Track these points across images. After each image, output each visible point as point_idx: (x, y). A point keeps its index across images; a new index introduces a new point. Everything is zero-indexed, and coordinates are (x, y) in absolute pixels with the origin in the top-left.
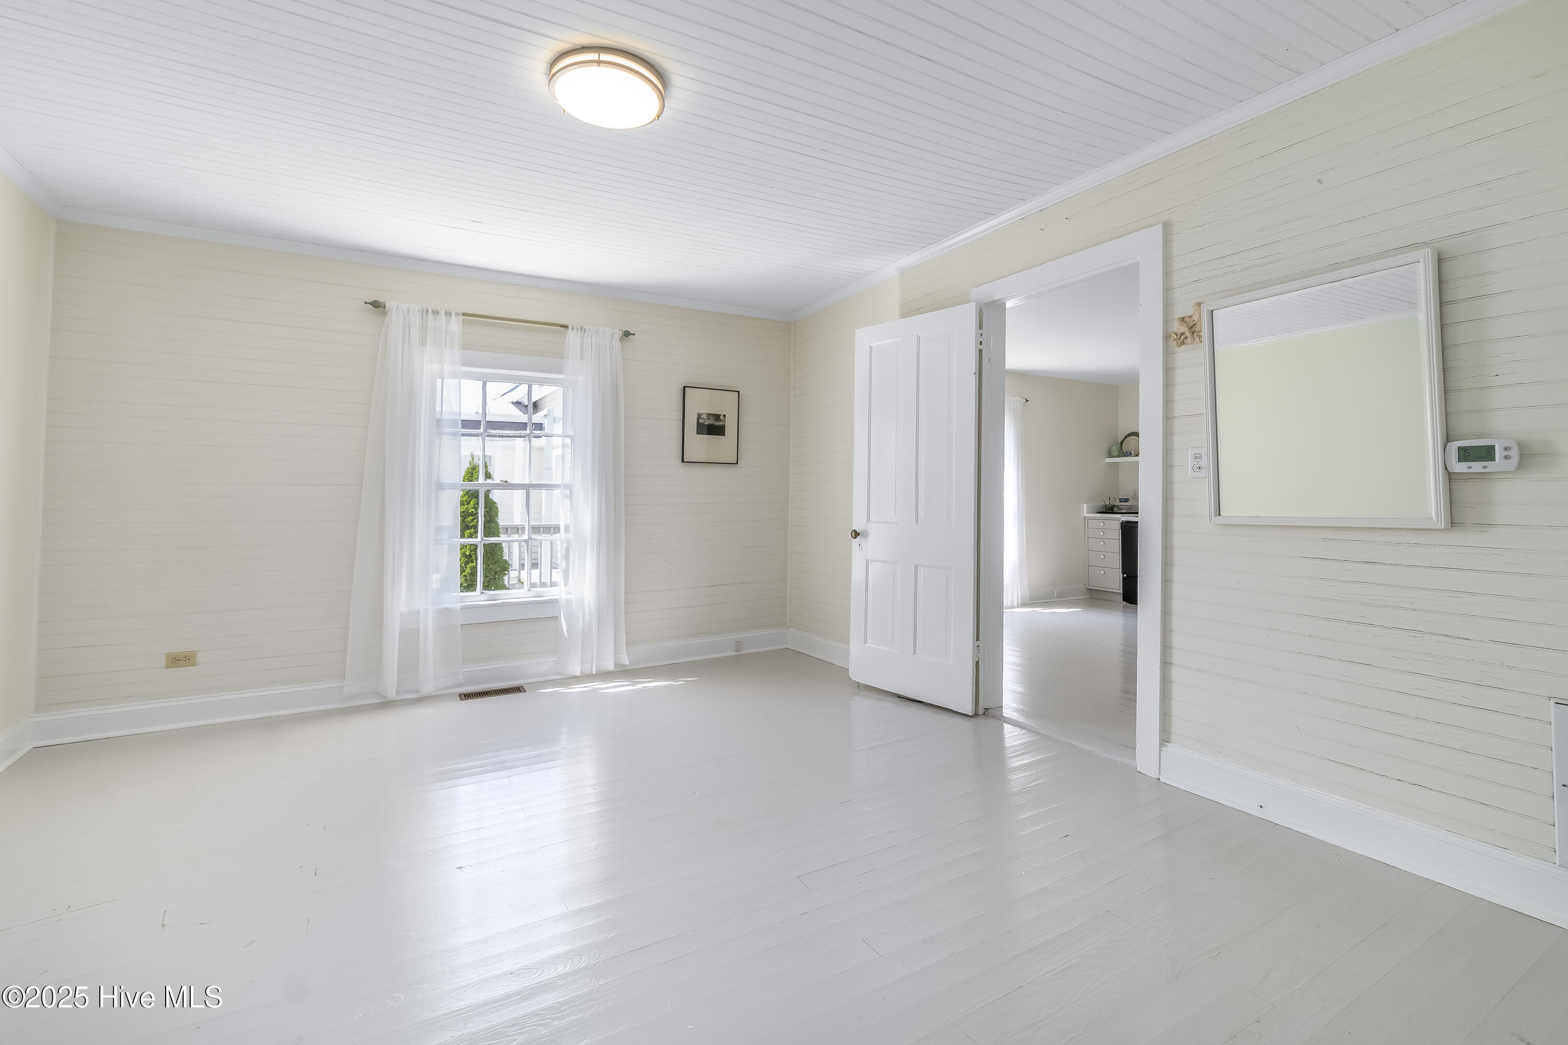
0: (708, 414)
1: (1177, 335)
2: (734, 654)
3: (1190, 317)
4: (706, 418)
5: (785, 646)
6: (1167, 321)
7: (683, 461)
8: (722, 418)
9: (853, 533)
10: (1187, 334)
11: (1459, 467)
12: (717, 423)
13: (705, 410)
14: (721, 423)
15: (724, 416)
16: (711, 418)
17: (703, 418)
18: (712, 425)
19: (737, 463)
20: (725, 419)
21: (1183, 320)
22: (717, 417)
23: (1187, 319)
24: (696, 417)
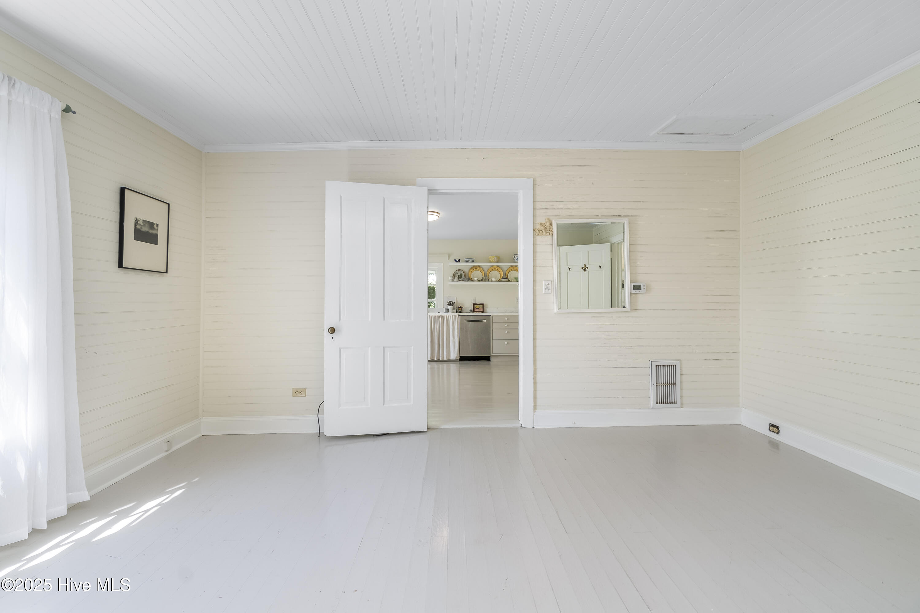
0: (144, 220)
1: (538, 230)
2: (165, 454)
3: (545, 224)
4: (142, 224)
5: (200, 435)
6: (534, 223)
7: (120, 265)
8: (155, 226)
9: (330, 330)
10: (544, 231)
11: (634, 291)
12: (151, 231)
13: (143, 217)
14: (154, 232)
15: (157, 225)
16: (147, 225)
17: (140, 224)
18: (148, 232)
19: (167, 272)
20: (158, 228)
21: (541, 224)
22: (151, 225)
23: (543, 224)
24: (134, 222)
